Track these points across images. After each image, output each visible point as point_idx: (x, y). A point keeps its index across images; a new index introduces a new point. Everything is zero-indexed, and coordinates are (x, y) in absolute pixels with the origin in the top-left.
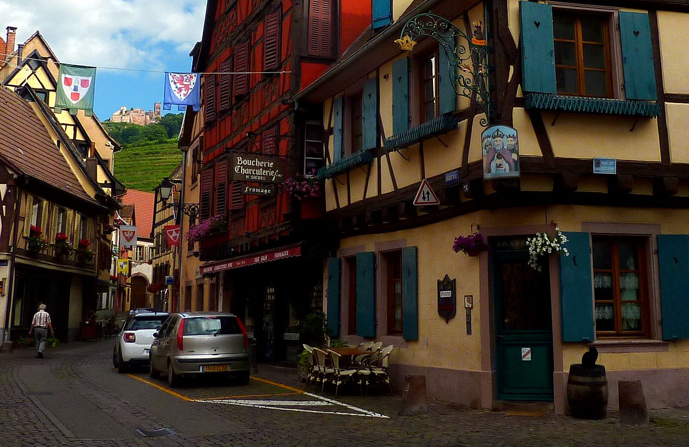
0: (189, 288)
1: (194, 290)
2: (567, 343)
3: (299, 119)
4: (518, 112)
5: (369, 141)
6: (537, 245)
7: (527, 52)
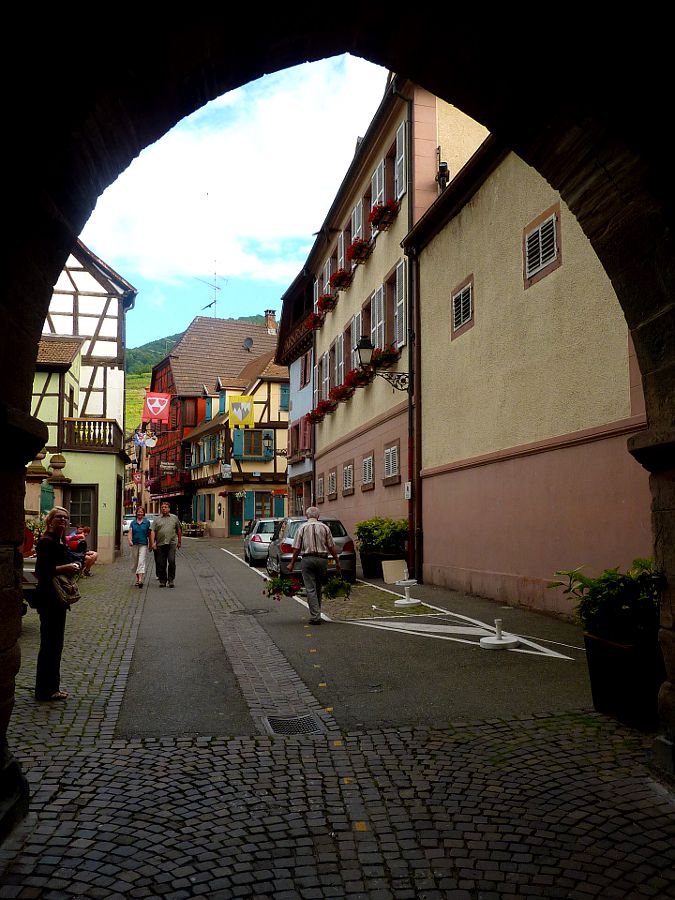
0: (146, 505)
1: (148, 506)
2: (246, 520)
3: (183, 448)
4: (232, 460)
5: (202, 461)
6: (237, 495)
7: (235, 444)
